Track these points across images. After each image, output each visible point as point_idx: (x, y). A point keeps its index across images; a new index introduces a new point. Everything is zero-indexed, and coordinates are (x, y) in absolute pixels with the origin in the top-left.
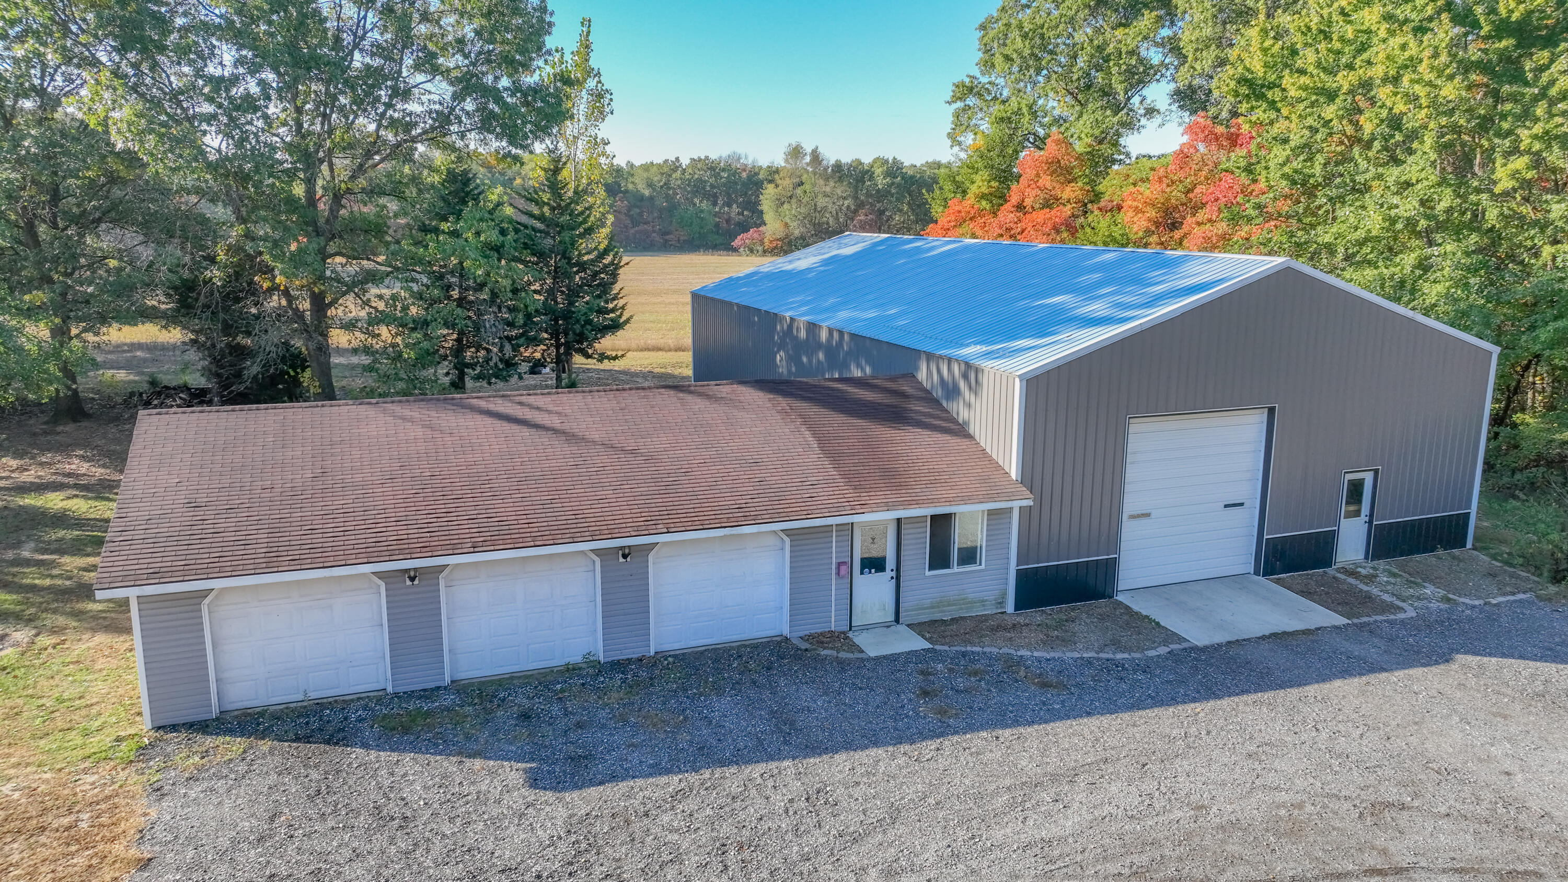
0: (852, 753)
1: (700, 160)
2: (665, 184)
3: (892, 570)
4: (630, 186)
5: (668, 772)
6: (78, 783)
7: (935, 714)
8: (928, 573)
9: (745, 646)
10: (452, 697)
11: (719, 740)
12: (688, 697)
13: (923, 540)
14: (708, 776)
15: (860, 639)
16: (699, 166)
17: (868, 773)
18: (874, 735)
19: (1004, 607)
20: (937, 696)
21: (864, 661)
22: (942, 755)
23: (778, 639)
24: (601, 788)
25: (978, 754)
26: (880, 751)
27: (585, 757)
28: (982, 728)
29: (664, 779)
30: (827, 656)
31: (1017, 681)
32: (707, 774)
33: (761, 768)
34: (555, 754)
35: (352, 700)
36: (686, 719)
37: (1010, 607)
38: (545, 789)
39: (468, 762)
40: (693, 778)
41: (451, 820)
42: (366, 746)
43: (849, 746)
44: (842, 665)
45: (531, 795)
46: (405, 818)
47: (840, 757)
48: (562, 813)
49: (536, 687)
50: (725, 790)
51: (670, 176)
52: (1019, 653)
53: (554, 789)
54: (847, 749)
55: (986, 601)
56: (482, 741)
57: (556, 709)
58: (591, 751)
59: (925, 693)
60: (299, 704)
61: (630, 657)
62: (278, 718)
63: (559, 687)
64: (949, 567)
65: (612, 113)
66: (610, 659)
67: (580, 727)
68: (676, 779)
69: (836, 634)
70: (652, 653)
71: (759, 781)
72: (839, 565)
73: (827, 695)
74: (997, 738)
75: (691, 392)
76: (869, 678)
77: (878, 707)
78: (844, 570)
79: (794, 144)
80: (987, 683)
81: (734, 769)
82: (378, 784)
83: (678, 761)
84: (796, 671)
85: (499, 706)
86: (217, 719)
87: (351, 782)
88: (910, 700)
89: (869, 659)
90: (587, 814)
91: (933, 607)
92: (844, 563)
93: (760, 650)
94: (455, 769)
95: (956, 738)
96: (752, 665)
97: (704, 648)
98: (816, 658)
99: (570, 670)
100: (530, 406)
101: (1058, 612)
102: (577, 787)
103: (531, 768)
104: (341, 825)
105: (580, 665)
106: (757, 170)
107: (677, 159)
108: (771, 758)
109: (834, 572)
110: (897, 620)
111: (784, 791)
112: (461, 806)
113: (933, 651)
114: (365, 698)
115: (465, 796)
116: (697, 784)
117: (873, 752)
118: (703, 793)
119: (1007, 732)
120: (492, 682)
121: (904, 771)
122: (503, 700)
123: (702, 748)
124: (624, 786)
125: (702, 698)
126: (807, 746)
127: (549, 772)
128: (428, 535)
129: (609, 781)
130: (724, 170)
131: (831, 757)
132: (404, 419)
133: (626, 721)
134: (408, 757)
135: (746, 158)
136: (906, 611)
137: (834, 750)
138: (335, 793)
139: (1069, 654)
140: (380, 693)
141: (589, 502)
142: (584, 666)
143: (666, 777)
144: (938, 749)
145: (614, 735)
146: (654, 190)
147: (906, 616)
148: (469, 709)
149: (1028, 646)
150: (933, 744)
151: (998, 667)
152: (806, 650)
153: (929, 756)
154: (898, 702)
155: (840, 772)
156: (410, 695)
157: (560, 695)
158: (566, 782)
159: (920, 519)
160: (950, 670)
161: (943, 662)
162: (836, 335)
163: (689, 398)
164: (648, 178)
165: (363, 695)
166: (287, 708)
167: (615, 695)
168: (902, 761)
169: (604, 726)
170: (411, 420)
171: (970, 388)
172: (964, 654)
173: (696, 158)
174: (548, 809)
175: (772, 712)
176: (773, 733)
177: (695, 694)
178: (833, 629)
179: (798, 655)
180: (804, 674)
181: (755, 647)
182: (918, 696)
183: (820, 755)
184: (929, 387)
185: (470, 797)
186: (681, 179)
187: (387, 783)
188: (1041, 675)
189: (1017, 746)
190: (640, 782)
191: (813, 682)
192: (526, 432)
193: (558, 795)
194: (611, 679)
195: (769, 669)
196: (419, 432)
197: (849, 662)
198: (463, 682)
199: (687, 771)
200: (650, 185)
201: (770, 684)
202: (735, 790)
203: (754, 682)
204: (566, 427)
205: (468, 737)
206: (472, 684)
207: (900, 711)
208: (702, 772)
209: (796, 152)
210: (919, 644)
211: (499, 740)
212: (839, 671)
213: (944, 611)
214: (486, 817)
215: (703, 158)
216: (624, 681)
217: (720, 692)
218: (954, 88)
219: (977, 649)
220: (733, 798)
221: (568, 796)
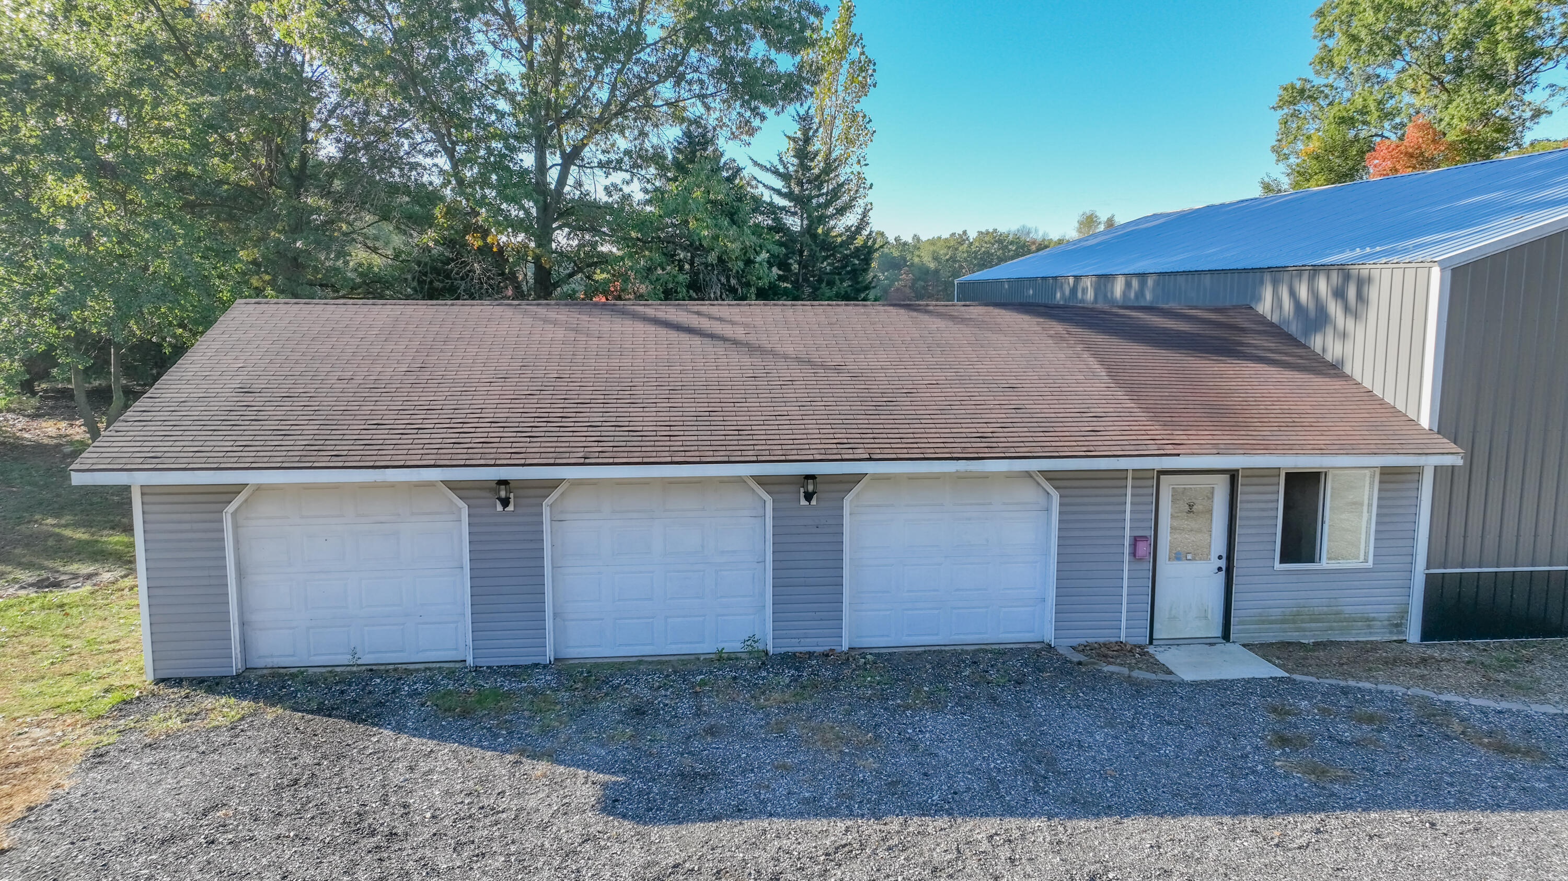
0: (1155, 820)
1: (988, 233)
2: (951, 257)
3: (1220, 557)
4: (916, 260)
5: (831, 813)
6: (21, 737)
7: (1304, 773)
8: (1278, 566)
9: (986, 651)
10: (548, 678)
11: (925, 774)
12: (885, 709)
13: (1273, 513)
14: (897, 828)
15: (1165, 657)
16: (986, 239)
17: (1187, 858)
18: (1195, 795)
19: (1403, 633)
20: (1305, 746)
21: (1172, 686)
22: (1327, 841)
23: (1038, 646)
24: (713, 826)
25: (1399, 848)
26: (1208, 822)
27: (705, 777)
28: (1396, 804)
29: (819, 825)
30: (1113, 673)
31: (1448, 738)
32: (895, 824)
33: (991, 825)
34: (659, 766)
35: (417, 670)
36: (878, 737)
37: (1413, 633)
38: (624, 816)
39: (527, 764)
40: (870, 827)
41: (458, 847)
42: (400, 728)
43: (1148, 808)
44: (1138, 689)
45: (597, 822)
46: (392, 834)
47: (1135, 825)
48: (637, 856)
49: (668, 676)
50: (921, 854)
51: (957, 249)
52: (1444, 698)
53: (638, 818)
54: (1146, 812)
55: (1374, 619)
56: (563, 737)
57: (685, 706)
58: (716, 768)
59: (1283, 741)
60: (348, 668)
61: (811, 649)
62: (311, 683)
63: (699, 678)
64: (1312, 560)
65: (875, 86)
66: (783, 650)
67: (712, 734)
68: (841, 825)
69: (1128, 647)
70: (845, 648)
71: (985, 846)
72: (1135, 540)
73: (1112, 727)
74: (1433, 825)
75: (927, 312)
76: (1182, 710)
77: (1200, 752)
78: (1143, 548)
79: (1088, 213)
80: (1395, 735)
81: (942, 822)
82: (384, 779)
83: (851, 798)
84: (1061, 690)
85: (607, 694)
86: (238, 675)
87: (348, 773)
88: (1257, 748)
89: (1182, 684)
90: (676, 866)
91: (1283, 622)
92: (1144, 538)
93: (1006, 658)
94: (504, 772)
95: (1350, 816)
96: (993, 675)
97: (923, 649)
98: (1096, 676)
99: (722, 659)
100: (710, 317)
101: (1496, 649)
102: (677, 819)
103: (615, 783)
104: (292, 834)
105: (739, 655)
106: (1046, 243)
107: (965, 232)
108: (1010, 811)
109: (1127, 551)
110: (1226, 636)
111: (1029, 869)
112: (484, 827)
113: (1289, 680)
114: (435, 669)
115: (498, 812)
116: (875, 837)
117: (1195, 822)
118: (882, 853)
119: (1451, 817)
120: (611, 665)
121: (1258, 862)
122: (615, 688)
123: (894, 784)
124: (751, 826)
125: (908, 713)
126: (1074, 800)
127: (640, 792)
128: (528, 439)
129: (728, 817)
130: (1012, 243)
131: (1117, 823)
132: (545, 321)
133: (782, 731)
134: (445, 749)
135: (1036, 231)
136: (1241, 623)
137: (1124, 811)
138: (316, 786)
139: (1535, 707)
140: (457, 665)
141: (763, 418)
142: (743, 656)
143: (825, 821)
144: (1318, 831)
145: (758, 749)
146: (939, 262)
147: (1240, 631)
148: (564, 695)
149: (1458, 690)
150: (1311, 821)
151: (1410, 714)
152: (1080, 663)
153: (1303, 841)
154: (1235, 749)
155: (1134, 848)
156: (493, 671)
157: (698, 689)
158: (661, 809)
159: (1271, 473)
160: (1323, 711)
161: (1310, 699)
162: (1135, 283)
163: (925, 318)
164: (934, 252)
165: (434, 665)
166: (331, 672)
167: (776, 696)
168: (1250, 843)
169: (748, 736)
170: (555, 323)
171: (1346, 309)
172: (1345, 691)
173: (984, 230)
174: (616, 848)
175: (1019, 745)
176: (1016, 772)
177: (899, 706)
178: (1123, 639)
179: (1066, 668)
180: (1075, 695)
181: (1001, 653)
182: (1270, 743)
183: (1097, 815)
184: (1275, 319)
185: (504, 815)
186: (967, 252)
187: (397, 780)
188: (1490, 734)
189: (1477, 844)
190: (779, 824)
191: (1089, 707)
192: (697, 341)
193: (640, 828)
194: (777, 674)
195: (1018, 683)
196: (560, 334)
197: (1150, 685)
198: (571, 662)
199: (863, 816)
200: (936, 258)
201: (1019, 702)
202: (939, 857)
203: (994, 699)
204: (752, 338)
205: (545, 731)
206: (582, 665)
207: (1240, 763)
208: (888, 819)
209: (1089, 221)
210: (1264, 670)
211: (586, 740)
212: (1132, 696)
213: (1304, 630)
214: (513, 848)
215: (991, 230)
216: (794, 679)
217: (936, 705)
218: (1281, 92)
219: (1367, 685)
220: (935, 870)
221: (655, 832)
